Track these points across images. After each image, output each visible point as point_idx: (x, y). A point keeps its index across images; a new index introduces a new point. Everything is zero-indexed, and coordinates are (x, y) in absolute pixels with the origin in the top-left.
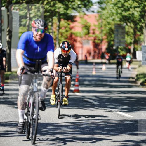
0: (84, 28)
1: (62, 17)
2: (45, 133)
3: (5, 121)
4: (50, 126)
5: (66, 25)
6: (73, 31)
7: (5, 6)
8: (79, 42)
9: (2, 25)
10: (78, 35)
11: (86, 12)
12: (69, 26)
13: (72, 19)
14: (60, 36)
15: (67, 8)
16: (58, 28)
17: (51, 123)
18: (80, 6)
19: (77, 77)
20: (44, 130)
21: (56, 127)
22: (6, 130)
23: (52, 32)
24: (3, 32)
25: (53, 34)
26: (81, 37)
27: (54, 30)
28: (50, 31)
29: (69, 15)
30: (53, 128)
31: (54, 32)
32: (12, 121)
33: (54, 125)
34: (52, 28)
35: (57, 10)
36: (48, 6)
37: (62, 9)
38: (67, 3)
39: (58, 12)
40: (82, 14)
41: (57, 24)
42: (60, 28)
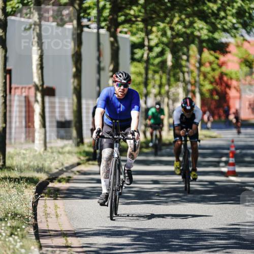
0: (243, 65)
1: (204, 44)
2: (177, 246)
3: (107, 227)
4: (186, 234)
5: (212, 58)
6: (224, 69)
7: (106, 27)
8: (235, 88)
9: (101, 59)
10: (234, 76)
11: (247, 37)
12: (217, 61)
13: (222, 48)
14: (202, 78)
15: (213, 29)
16: (197, 65)
17: (188, 230)
18: (237, 26)
19: (233, 149)
20: (176, 242)
21: (196, 236)
22: (110, 242)
23: (188, 72)
24: (102, 73)
25: (190, 75)
26: (238, 80)
27: (192, 68)
28: (185, 69)
29: (217, 42)
30: (191, 239)
31: (192, 72)
32: (119, 227)
33: (194, 233)
34: (188, 64)
35: (197, 33)
36: (180, 27)
37: (205, 32)
38: (213, 20)
39: (199, 37)
40: (240, 39)
41: (196, 58)
42: (201, 63)
